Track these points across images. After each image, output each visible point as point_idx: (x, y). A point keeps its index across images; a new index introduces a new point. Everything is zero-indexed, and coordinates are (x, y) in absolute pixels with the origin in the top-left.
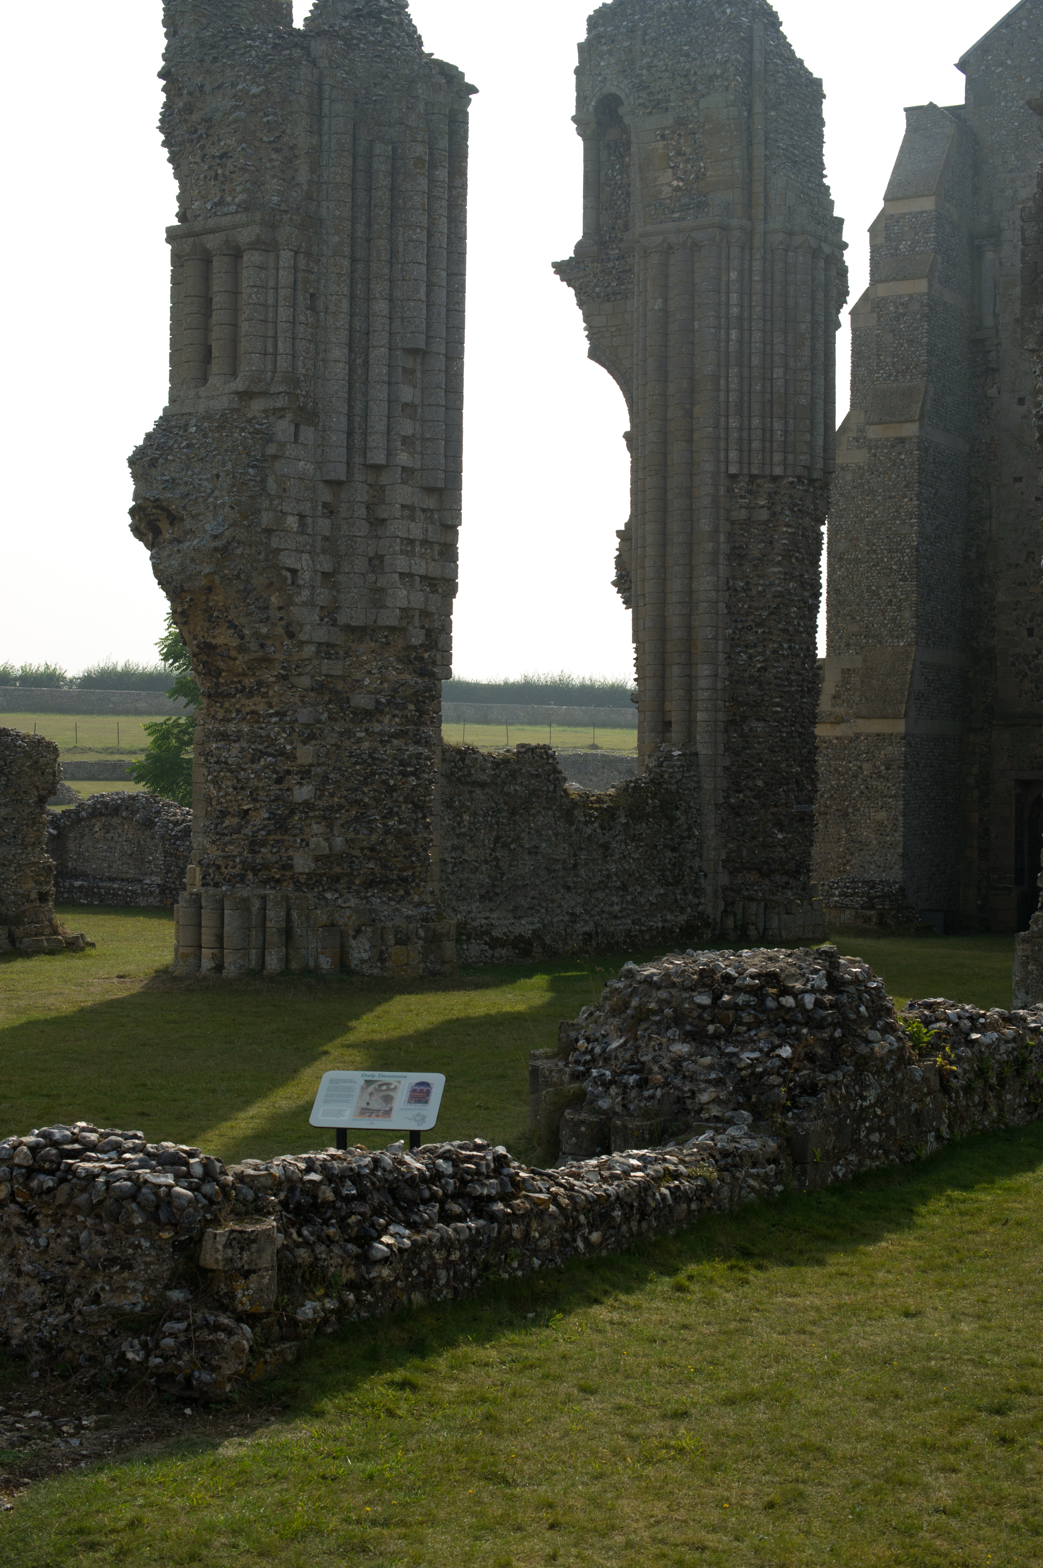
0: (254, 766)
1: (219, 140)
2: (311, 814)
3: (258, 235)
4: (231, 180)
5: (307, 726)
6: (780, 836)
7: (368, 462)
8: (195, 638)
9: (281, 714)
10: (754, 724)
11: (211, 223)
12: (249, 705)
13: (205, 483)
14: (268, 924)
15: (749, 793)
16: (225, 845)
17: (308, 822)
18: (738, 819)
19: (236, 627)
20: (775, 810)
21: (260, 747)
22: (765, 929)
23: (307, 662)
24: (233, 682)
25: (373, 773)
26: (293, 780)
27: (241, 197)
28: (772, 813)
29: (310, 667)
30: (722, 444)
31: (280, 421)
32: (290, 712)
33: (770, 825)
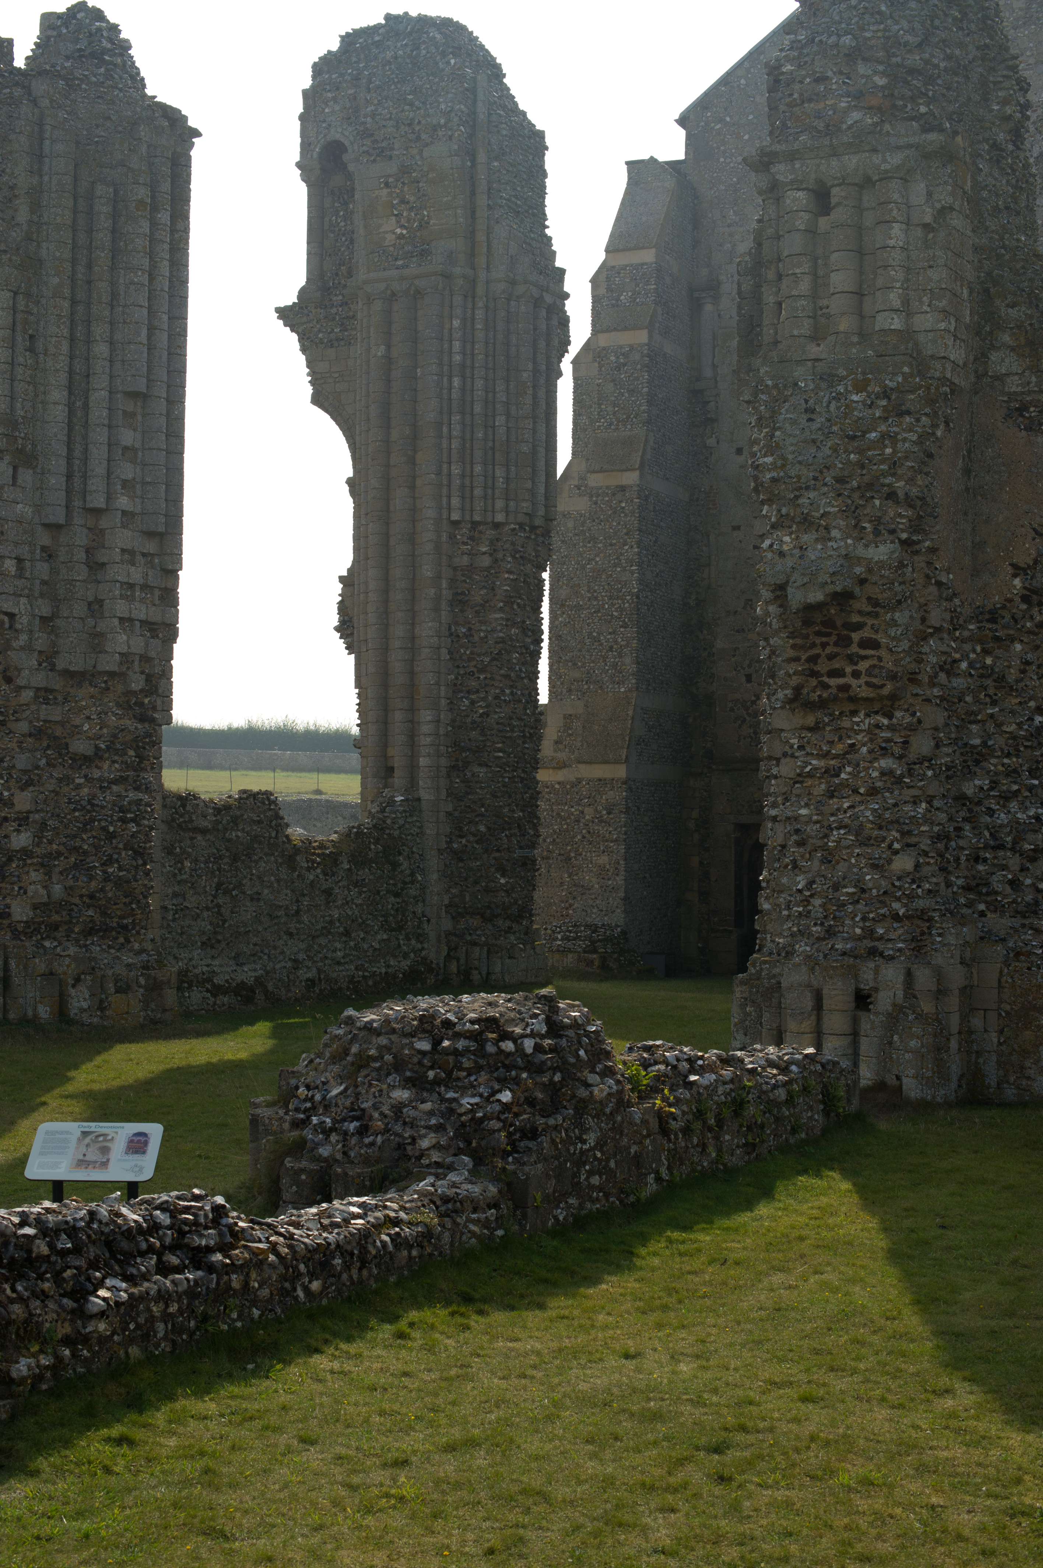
2: (29, 861)
5: (25, 772)
6: (503, 881)
7: (88, 506)
10: (476, 769)
15: (472, 839)
17: (26, 869)
18: (461, 864)
20: (497, 855)
22: (488, 974)
23: (25, 708)
25: (92, 820)
26: (11, 827)
28: (495, 858)
29: (28, 712)
30: (445, 491)
32: (8, 758)
33: (493, 870)
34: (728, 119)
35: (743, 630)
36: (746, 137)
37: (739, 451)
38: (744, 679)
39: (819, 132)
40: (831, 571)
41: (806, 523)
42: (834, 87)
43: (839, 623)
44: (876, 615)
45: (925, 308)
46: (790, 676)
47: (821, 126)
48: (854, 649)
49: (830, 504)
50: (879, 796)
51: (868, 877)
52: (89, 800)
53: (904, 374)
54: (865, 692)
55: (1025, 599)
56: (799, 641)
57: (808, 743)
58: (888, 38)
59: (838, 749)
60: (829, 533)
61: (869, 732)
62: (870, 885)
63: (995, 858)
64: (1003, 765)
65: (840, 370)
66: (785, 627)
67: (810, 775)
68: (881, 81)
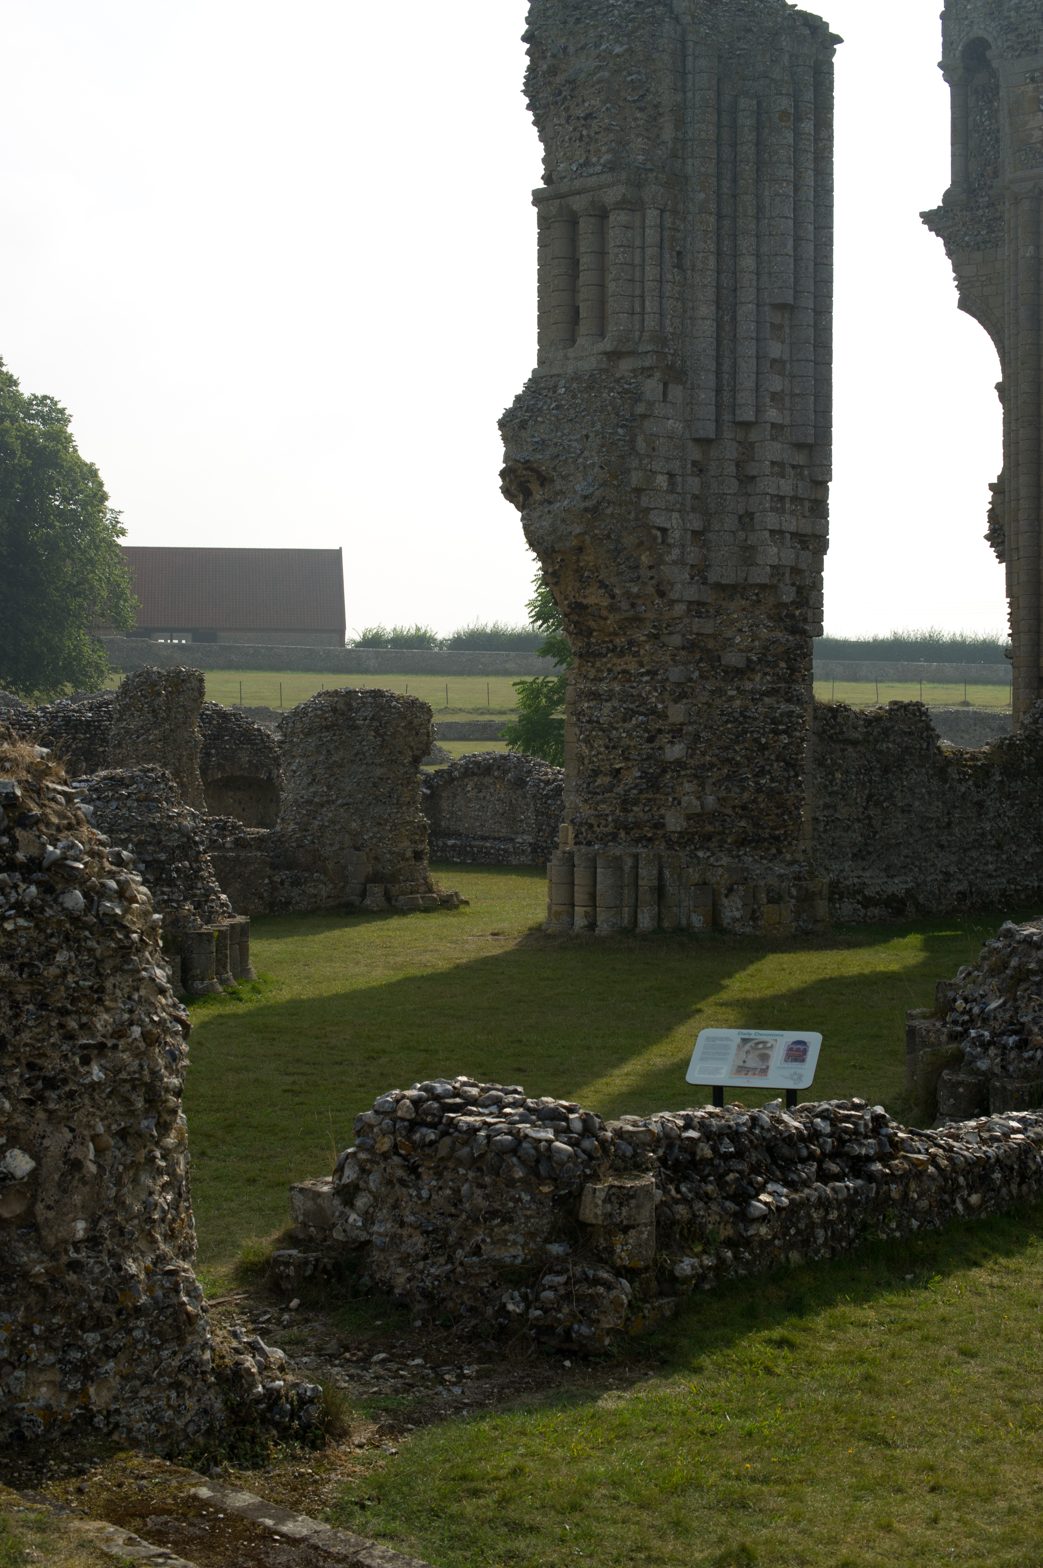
0: (626, 725)
1: (584, 101)
2: (683, 773)
3: (624, 195)
4: (596, 140)
5: (678, 684)
7: (737, 420)
8: (566, 598)
9: (652, 673)
11: (577, 184)
12: (621, 664)
13: (575, 444)
14: (641, 883)
16: (598, 803)
17: (680, 780)
19: (606, 587)
21: (632, 706)
23: (677, 621)
24: (604, 642)
25: (745, 732)
26: (664, 739)
27: (606, 157)
29: (681, 626)
31: (648, 381)
32: (661, 671)
52: (741, 713)
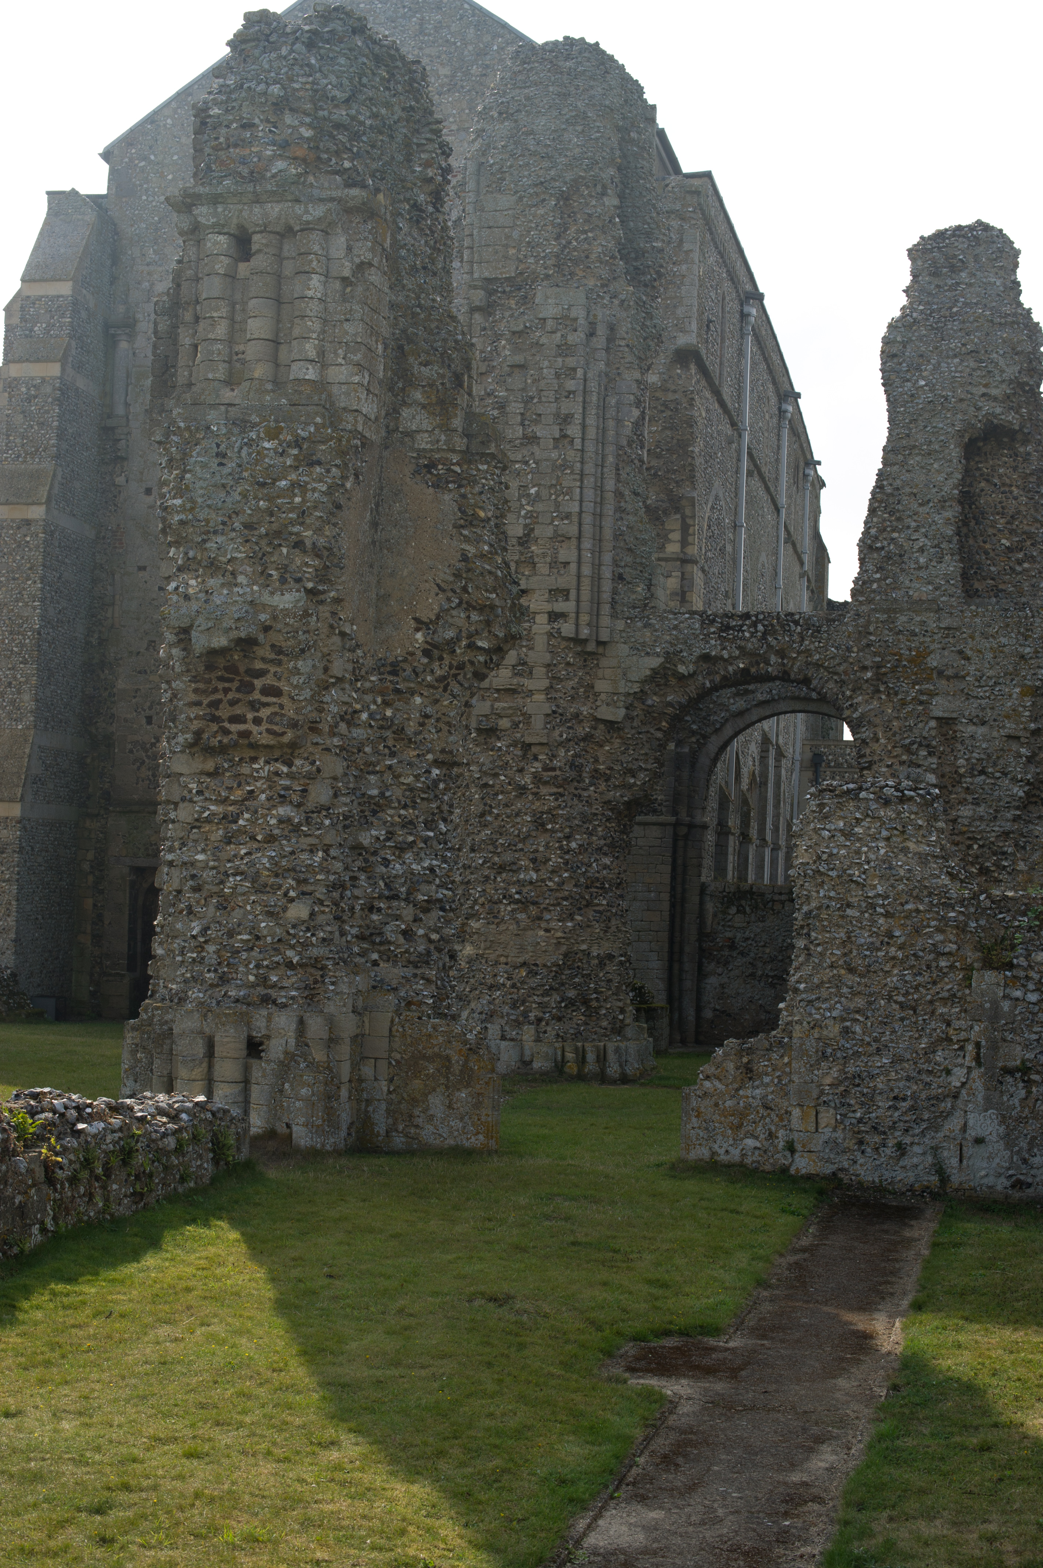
34: (152, 157)
35: (145, 672)
36: (170, 177)
37: (148, 491)
38: (144, 721)
39: (243, 177)
40: (236, 616)
41: (213, 567)
42: (260, 134)
43: (242, 669)
44: (279, 663)
45: (340, 360)
46: (191, 720)
47: (245, 172)
48: (256, 695)
49: (237, 550)
50: (277, 843)
51: (263, 925)
53: (316, 424)
54: (266, 740)
55: (426, 653)
56: (201, 686)
57: (207, 788)
58: (316, 91)
59: (237, 795)
60: (235, 578)
61: (268, 779)
62: (265, 932)
63: (389, 908)
64: (400, 816)
65: (253, 417)
66: (188, 671)
67: (208, 820)
68: (307, 133)
